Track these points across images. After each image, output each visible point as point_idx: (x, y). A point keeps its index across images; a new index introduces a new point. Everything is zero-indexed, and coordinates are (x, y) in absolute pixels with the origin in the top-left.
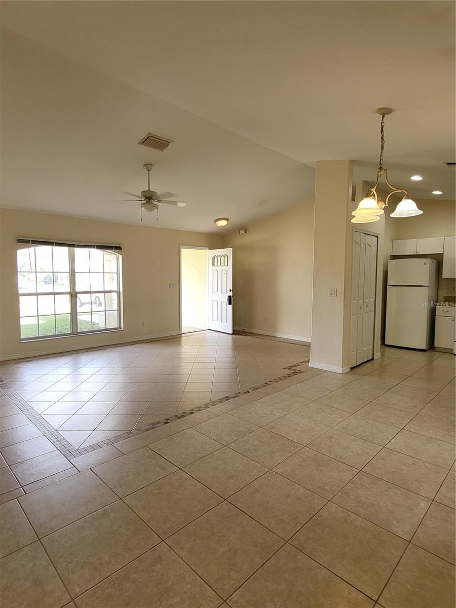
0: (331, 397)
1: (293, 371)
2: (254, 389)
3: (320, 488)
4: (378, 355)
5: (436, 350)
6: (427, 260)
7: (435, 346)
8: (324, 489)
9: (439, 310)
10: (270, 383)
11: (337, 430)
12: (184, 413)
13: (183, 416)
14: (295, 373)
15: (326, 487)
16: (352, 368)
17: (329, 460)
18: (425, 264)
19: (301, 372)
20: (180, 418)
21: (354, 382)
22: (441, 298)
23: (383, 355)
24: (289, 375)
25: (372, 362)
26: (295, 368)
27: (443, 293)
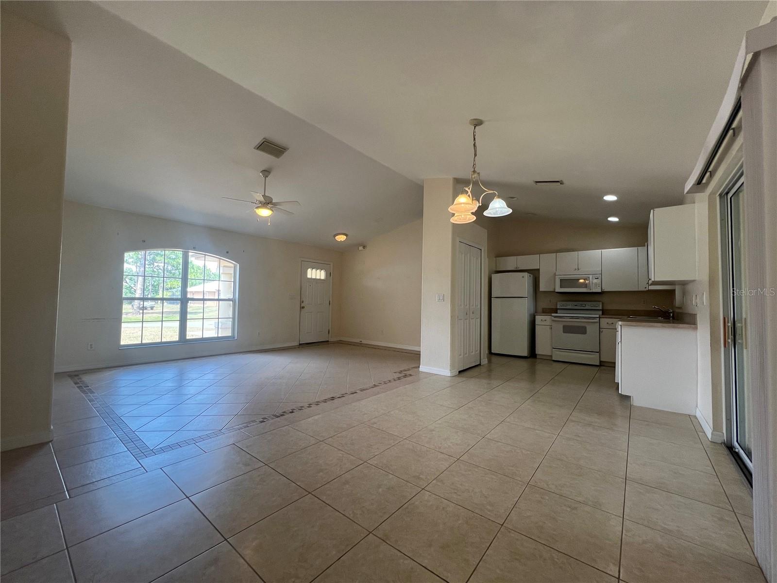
0: (437, 396)
1: (404, 375)
2: (362, 390)
3: (414, 477)
4: (485, 361)
5: (537, 357)
6: (525, 274)
7: (537, 352)
8: (419, 478)
9: (539, 319)
10: (379, 385)
11: (440, 424)
12: (284, 412)
13: (282, 415)
14: (405, 376)
15: (421, 476)
16: (460, 372)
17: (427, 451)
18: (523, 277)
19: (411, 375)
20: (278, 417)
21: (460, 384)
23: (490, 361)
24: (399, 378)
25: (479, 367)
26: (405, 372)
27: (541, 305)
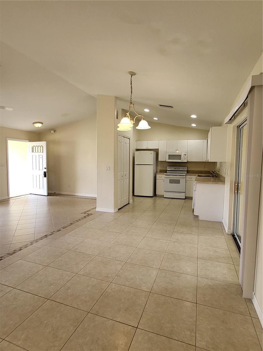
0: (109, 226)
2: (64, 228)
3: (105, 277)
4: (131, 201)
5: (157, 196)
6: (152, 152)
7: (156, 194)
8: (108, 277)
9: (158, 176)
10: (74, 223)
11: (113, 244)
12: (15, 250)
13: (14, 253)
14: (88, 215)
16: (119, 209)
17: (109, 261)
18: (151, 154)
19: (91, 214)
20: (11, 255)
21: (120, 217)
22: (158, 171)
23: (133, 201)
24: (85, 217)
25: (129, 205)
26: (88, 213)
27: (159, 168)
